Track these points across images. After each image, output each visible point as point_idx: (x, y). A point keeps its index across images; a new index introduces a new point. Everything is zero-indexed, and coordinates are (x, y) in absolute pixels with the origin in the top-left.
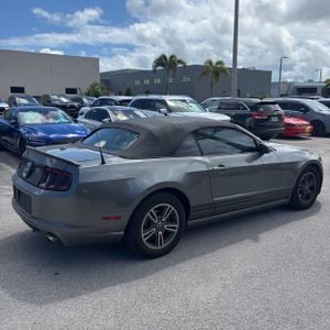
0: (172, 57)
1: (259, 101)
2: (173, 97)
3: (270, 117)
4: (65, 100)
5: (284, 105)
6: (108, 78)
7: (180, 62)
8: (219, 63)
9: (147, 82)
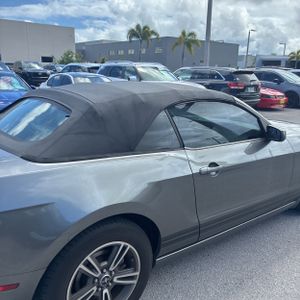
0: (145, 28)
1: (235, 70)
2: (145, 65)
3: (246, 87)
4: (38, 67)
5: (259, 75)
6: (84, 48)
7: (153, 32)
8: (192, 34)
9: (121, 52)
